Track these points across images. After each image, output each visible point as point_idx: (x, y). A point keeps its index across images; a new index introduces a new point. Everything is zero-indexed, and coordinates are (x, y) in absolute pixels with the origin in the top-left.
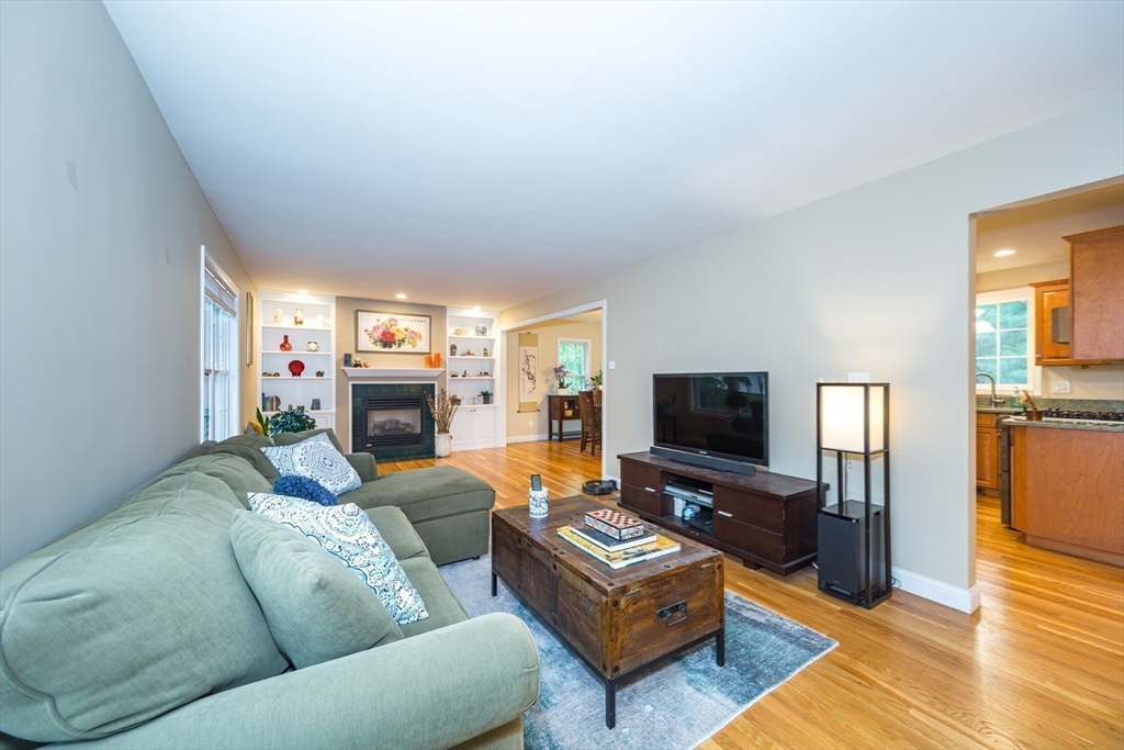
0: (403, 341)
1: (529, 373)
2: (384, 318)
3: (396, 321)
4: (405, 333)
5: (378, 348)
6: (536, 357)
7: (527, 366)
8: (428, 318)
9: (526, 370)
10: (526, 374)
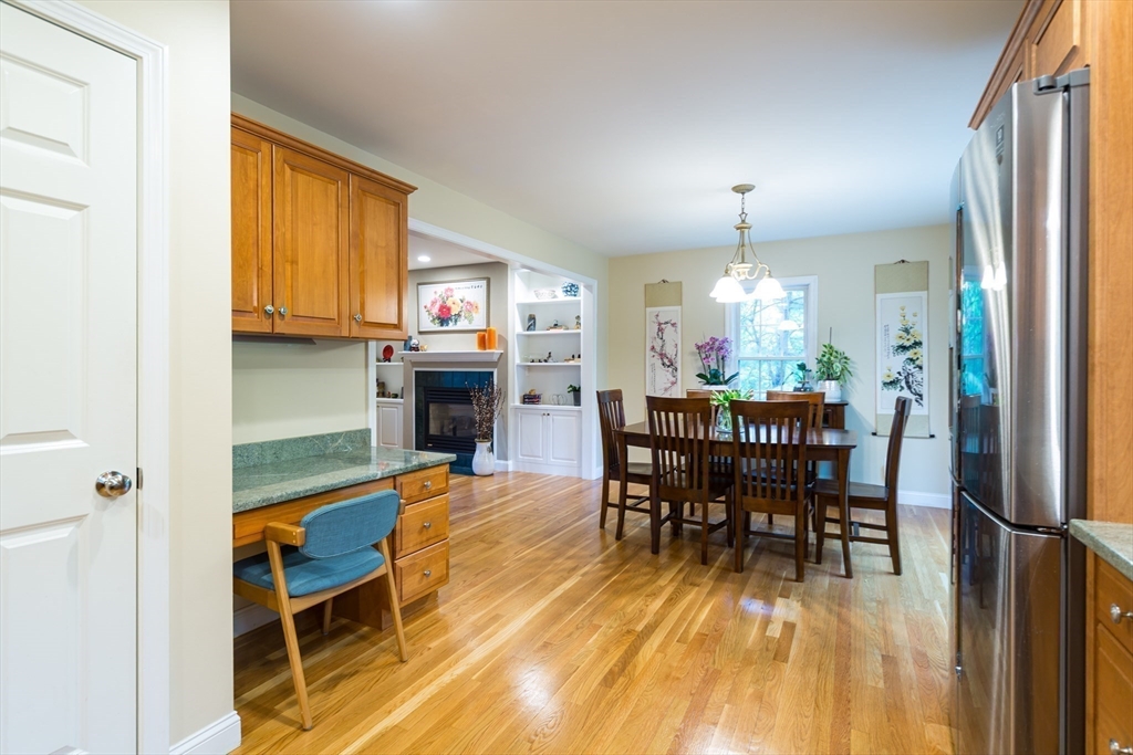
0: (459, 315)
1: (662, 356)
2: (440, 288)
3: (451, 290)
4: (461, 304)
5: (437, 327)
6: (679, 325)
7: (660, 342)
8: (485, 282)
9: (658, 349)
10: (657, 357)
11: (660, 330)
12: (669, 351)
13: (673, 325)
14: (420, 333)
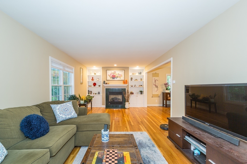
0: (117, 77)
1: (155, 85)
2: (113, 71)
3: (116, 72)
4: (118, 75)
5: (112, 79)
6: (158, 80)
7: (155, 83)
8: (124, 71)
9: (155, 84)
10: (155, 86)
11: (155, 81)
12: (157, 85)
13: (157, 80)
14: (107, 80)
